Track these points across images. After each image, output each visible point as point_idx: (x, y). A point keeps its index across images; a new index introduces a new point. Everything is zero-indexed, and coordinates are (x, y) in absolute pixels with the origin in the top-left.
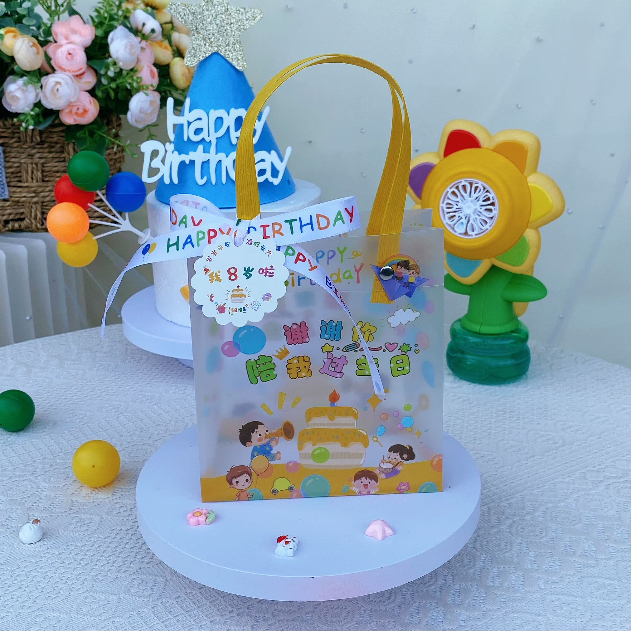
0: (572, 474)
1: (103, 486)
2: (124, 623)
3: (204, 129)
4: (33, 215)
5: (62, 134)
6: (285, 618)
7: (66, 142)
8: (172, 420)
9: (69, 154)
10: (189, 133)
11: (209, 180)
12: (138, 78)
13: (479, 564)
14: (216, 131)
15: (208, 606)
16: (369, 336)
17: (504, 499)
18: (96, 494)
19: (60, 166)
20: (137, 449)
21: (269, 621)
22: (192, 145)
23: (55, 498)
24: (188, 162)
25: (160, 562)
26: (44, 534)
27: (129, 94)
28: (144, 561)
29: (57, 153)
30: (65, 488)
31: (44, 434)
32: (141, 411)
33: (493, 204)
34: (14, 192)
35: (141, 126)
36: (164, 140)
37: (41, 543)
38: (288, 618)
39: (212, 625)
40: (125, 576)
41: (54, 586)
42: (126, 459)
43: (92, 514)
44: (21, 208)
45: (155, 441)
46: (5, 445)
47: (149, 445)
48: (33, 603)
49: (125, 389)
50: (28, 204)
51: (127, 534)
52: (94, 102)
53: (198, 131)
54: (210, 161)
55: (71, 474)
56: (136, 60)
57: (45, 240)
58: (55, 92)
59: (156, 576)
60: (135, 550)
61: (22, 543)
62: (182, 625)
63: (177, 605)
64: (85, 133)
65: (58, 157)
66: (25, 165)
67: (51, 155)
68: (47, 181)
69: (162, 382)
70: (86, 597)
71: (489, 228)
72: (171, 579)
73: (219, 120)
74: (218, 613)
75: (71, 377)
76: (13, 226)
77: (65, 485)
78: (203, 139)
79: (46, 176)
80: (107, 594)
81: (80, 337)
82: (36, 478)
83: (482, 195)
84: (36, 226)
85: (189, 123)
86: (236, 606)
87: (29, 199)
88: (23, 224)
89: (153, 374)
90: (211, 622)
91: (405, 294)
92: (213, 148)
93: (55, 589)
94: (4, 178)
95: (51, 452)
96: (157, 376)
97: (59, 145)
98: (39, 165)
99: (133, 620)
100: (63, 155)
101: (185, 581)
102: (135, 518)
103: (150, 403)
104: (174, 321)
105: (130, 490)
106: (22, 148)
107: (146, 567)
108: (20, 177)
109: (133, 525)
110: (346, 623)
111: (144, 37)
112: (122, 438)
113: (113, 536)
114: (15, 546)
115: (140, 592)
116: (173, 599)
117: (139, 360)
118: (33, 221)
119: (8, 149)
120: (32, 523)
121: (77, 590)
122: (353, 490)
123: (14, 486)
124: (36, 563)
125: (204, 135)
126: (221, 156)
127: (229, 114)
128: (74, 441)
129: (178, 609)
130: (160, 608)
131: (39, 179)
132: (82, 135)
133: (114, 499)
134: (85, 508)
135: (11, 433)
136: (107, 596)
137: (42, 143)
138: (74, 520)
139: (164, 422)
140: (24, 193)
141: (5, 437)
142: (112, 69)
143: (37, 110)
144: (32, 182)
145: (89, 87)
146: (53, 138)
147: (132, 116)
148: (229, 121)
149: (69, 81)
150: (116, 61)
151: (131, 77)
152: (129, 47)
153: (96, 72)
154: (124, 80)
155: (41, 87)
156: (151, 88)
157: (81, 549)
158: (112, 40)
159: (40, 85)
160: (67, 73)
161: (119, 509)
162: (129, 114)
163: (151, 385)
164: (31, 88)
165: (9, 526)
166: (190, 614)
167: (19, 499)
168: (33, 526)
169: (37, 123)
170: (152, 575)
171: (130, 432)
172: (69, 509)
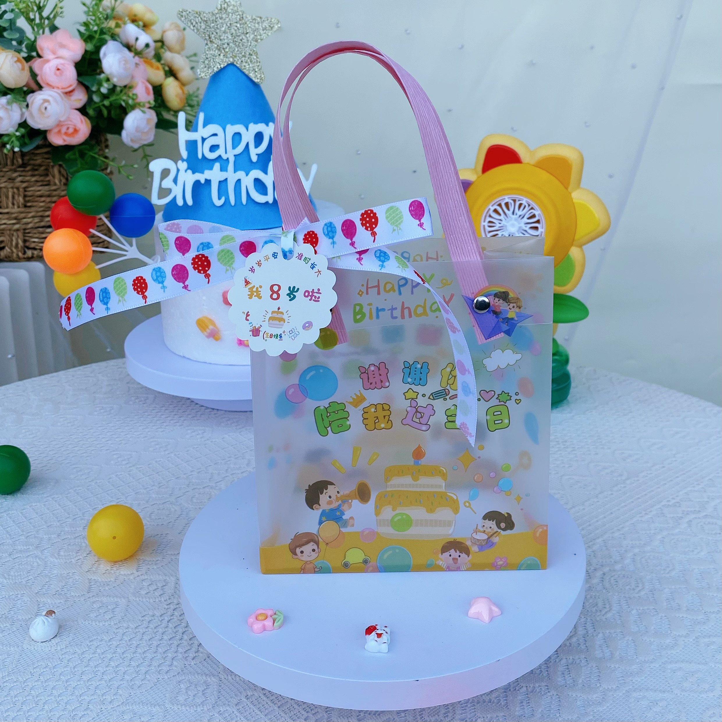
1: (125, 559)
3: (220, 146)
4: (14, 243)
5: (46, 156)
7: (51, 165)
8: (193, 471)
9: (54, 177)
10: (204, 150)
11: (227, 200)
12: (133, 94)
19: (44, 190)
20: (158, 510)
22: (208, 163)
23: (68, 577)
24: (203, 181)
25: (209, 656)
27: (124, 111)
28: (189, 656)
29: (41, 176)
30: (79, 564)
33: (538, 222)
37: (57, 640)
41: (80, 699)
42: (147, 523)
43: (117, 597)
44: (1, 236)
45: (178, 497)
47: (172, 503)
49: (134, 436)
50: (8, 232)
52: (85, 121)
53: (214, 148)
54: (228, 180)
55: (84, 545)
56: (131, 76)
57: (28, 270)
58: (43, 110)
60: (175, 642)
61: (33, 641)
64: (75, 154)
65: (42, 181)
66: (5, 190)
67: (34, 179)
68: (30, 207)
73: (237, 136)
75: (69, 425)
78: (220, 157)
79: (29, 201)
81: (73, 376)
84: (18, 255)
85: (204, 140)
87: (9, 227)
88: (3, 253)
92: (231, 167)
96: (169, 418)
97: (43, 168)
98: (21, 190)
100: (48, 179)
102: (169, 599)
106: (1, 171)
107: (192, 663)
111: (137, 53)
112: (138, 496)
115: (190, 699)
117: (145, 400)
118: (14, 250)
120: (45, 615)
124: (54, 668)
125: (220, 152)
126: (240, 174)
127: (247, 129)
131: (21, 205)
132: (72, 157)
133: (140, 575)
137: (24, 165)
139: (184, 474)
140: (4, 219)
142: (105, 85)
143: (22, 130)
144: (13, 208)
145: (80, 105)
146: (36, 160)
147: (127, 135)
148: (248, 137)
149: (58, 98)
150: (109, 77)
151: (125, 94)
152: (123, 62)
153: (87, 88)
154: (118, 97)
155: (27, 106)
156: (148, 105)
157: (109, 644)
158: (105, 55)
159: (26, 103)
160: (55, 90)
161: (148, 588)
162: (124, 133)
163: (163, 430)
164: (15, 106)
165: (15, 619)
167: (24, 582)
168: (47, 619)
169: (23, 144)
170: (202, 674)
171: (146, 488)
172: (87, 591)
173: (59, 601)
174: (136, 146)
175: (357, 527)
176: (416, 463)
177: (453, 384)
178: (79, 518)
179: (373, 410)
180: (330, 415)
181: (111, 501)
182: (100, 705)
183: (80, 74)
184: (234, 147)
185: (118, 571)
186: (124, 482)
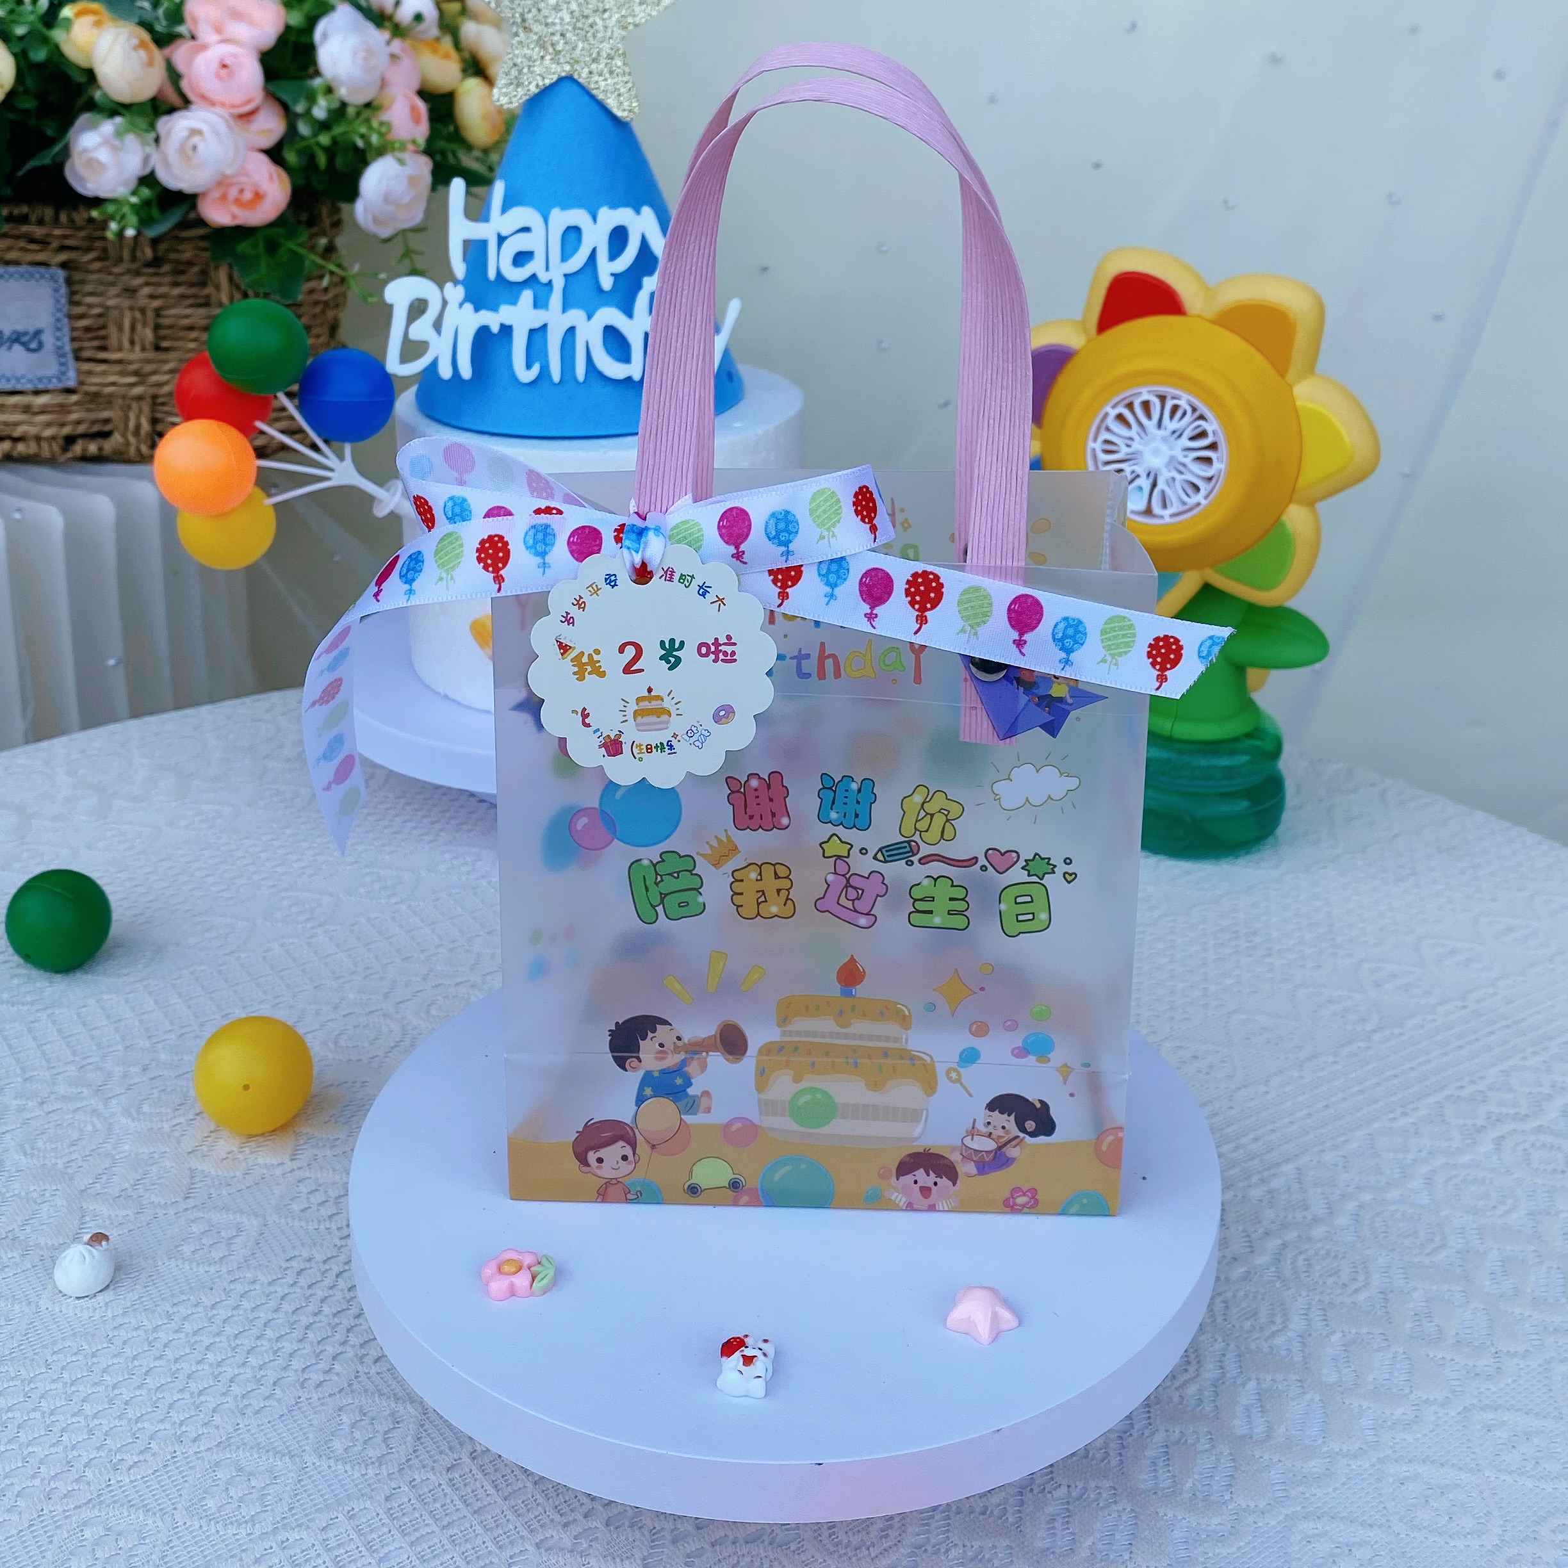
2: (314, 1545)
3: (535, 254)
4: (132, 424)
5: (204, 245)
7: (212, 265)
8: (442, 945)
9: (218, 288)
10: (500, 263)
11: (545, 372)
12: (381, 124)
15: (530, 1496)
18: (252, 1152)
19: (198, 316)
20: (355, 1027)
21: (688, 1543)
22: (508, 290)
23: (150, 1162)
24: (495, 329)
26: (117, 1270)
27: (361, 159)
28: (368, 1354)
29: (191, 285)
30: (177, 1134)
31: (132, 980)
32: (368, 920)
34: (90, 373)
36: (442, 276)
37: (108, 1296)
38: (738, 1535)
39: (540, 1553)
40: (319, 1399)
41: (134, 1429)
43: (242, 1212)
44: (105, 409)
45: (401, 1002)
46: (35, 1008)
47: (386, 1014)
48: (77, 1481)
50: (120, 401)
51: (327, 1270)
52: (279, 176)
53: (522, 258)
54: (549, 327)
55: (192, 1093)
56: (379, 83)
58: (190, 151)
59: (397, 1399)
61: (60, 1295)
62: (463, 1553)
63: (448, 1490)
64: (255, 246)
65: (194, 296)
66: (114, 313)
67: (176, 291)
68: (167, 349)
69: (420, 841)
70: (217, 1464)
71: (1204, 502)
73: (573, 234)
74: (557, 1517)
75: (203, 825)
76: (84, 450)
77: (178, 1125)
78: (534, 276)
79: (165, 338)
80: (271, 1453)
82: (105, 1105)
83: (1188, 424)
84: (138, 450)
85: (501, 240)
87: (123, 390)
88: (109, 445)
89: (398, 820)
90: (538, 1546)
92: (556, 299)
93: (137, 1438)
94: (66, 339)
95: (147, 1030)
97: (195, 269)
99: (336, 1536)
100: (205, 292)
102: (347, 1225)
103: (389, 897)
104: (451, 695)
105: (337, 1143)
106: (110, 273)
107: (373, 1371)
108: (104, 338)
109: (341, 1247)
110: (886, 1550)
111: (398, 31)
113: (290, 1276)
114: (43, 1304)
115: (356, 1449)
116: (440, 1472)
118: (132, 439)
119: (78, 276)
120: (88, 1244)
121: (195, 1440)
123: (51, 1125)
124: (94, 1355)
125: (535, 266)
126: (576, 316)
127: (595, 221)
129: (452, 1501)
130: (406, 1500)
131: (148, 346)
132: (250, 251)
133: (295, 1168)
134: (224, 1192)
135: (54, 975)
136: (271, 1460)
137: (156, 262)
138: (195, 1229)
139: (422, 952)
140: (112, 374)
141: (38, 985)
142: (323, 101)
143: (146, 192)
144: (132, 351)
145: (269, 141)
146: (183, 252)
147: (365, 209)
148: (596, 235)
149: (222, 127)
150: (334, 85)
151: (366, 121)
152: (362, 54)
153: (286, 108)
154: (350, 127)
155: (157, 140)
156: (413, 146)
157: (210, 1314)
158: (324, 36)
159: (153, 135)
160: (218, 110)
161: (308, 1198)
162: (359, 206)
163: (393, 848)
164: (131, 140)
165: (31, 1244)
166: (483, 1518)
167: (60, 1166)
168: (90, 1251)
169: (145, 221)
170: (388, 1398)
171: (339, 978)
172: (183, 1195)
173: (124, 1213)
174: (385, 233)
175: (718, 1114)
176: (847, 993)
177: (927, 831)
178: (192, 1035)
179: (753, 875)
180: (662, 880)
181: (262, 1001)
182: (173, 1445)
183: (270, 75)
184: (564, 258)
185: (253, 1157)
186: (294, 960)
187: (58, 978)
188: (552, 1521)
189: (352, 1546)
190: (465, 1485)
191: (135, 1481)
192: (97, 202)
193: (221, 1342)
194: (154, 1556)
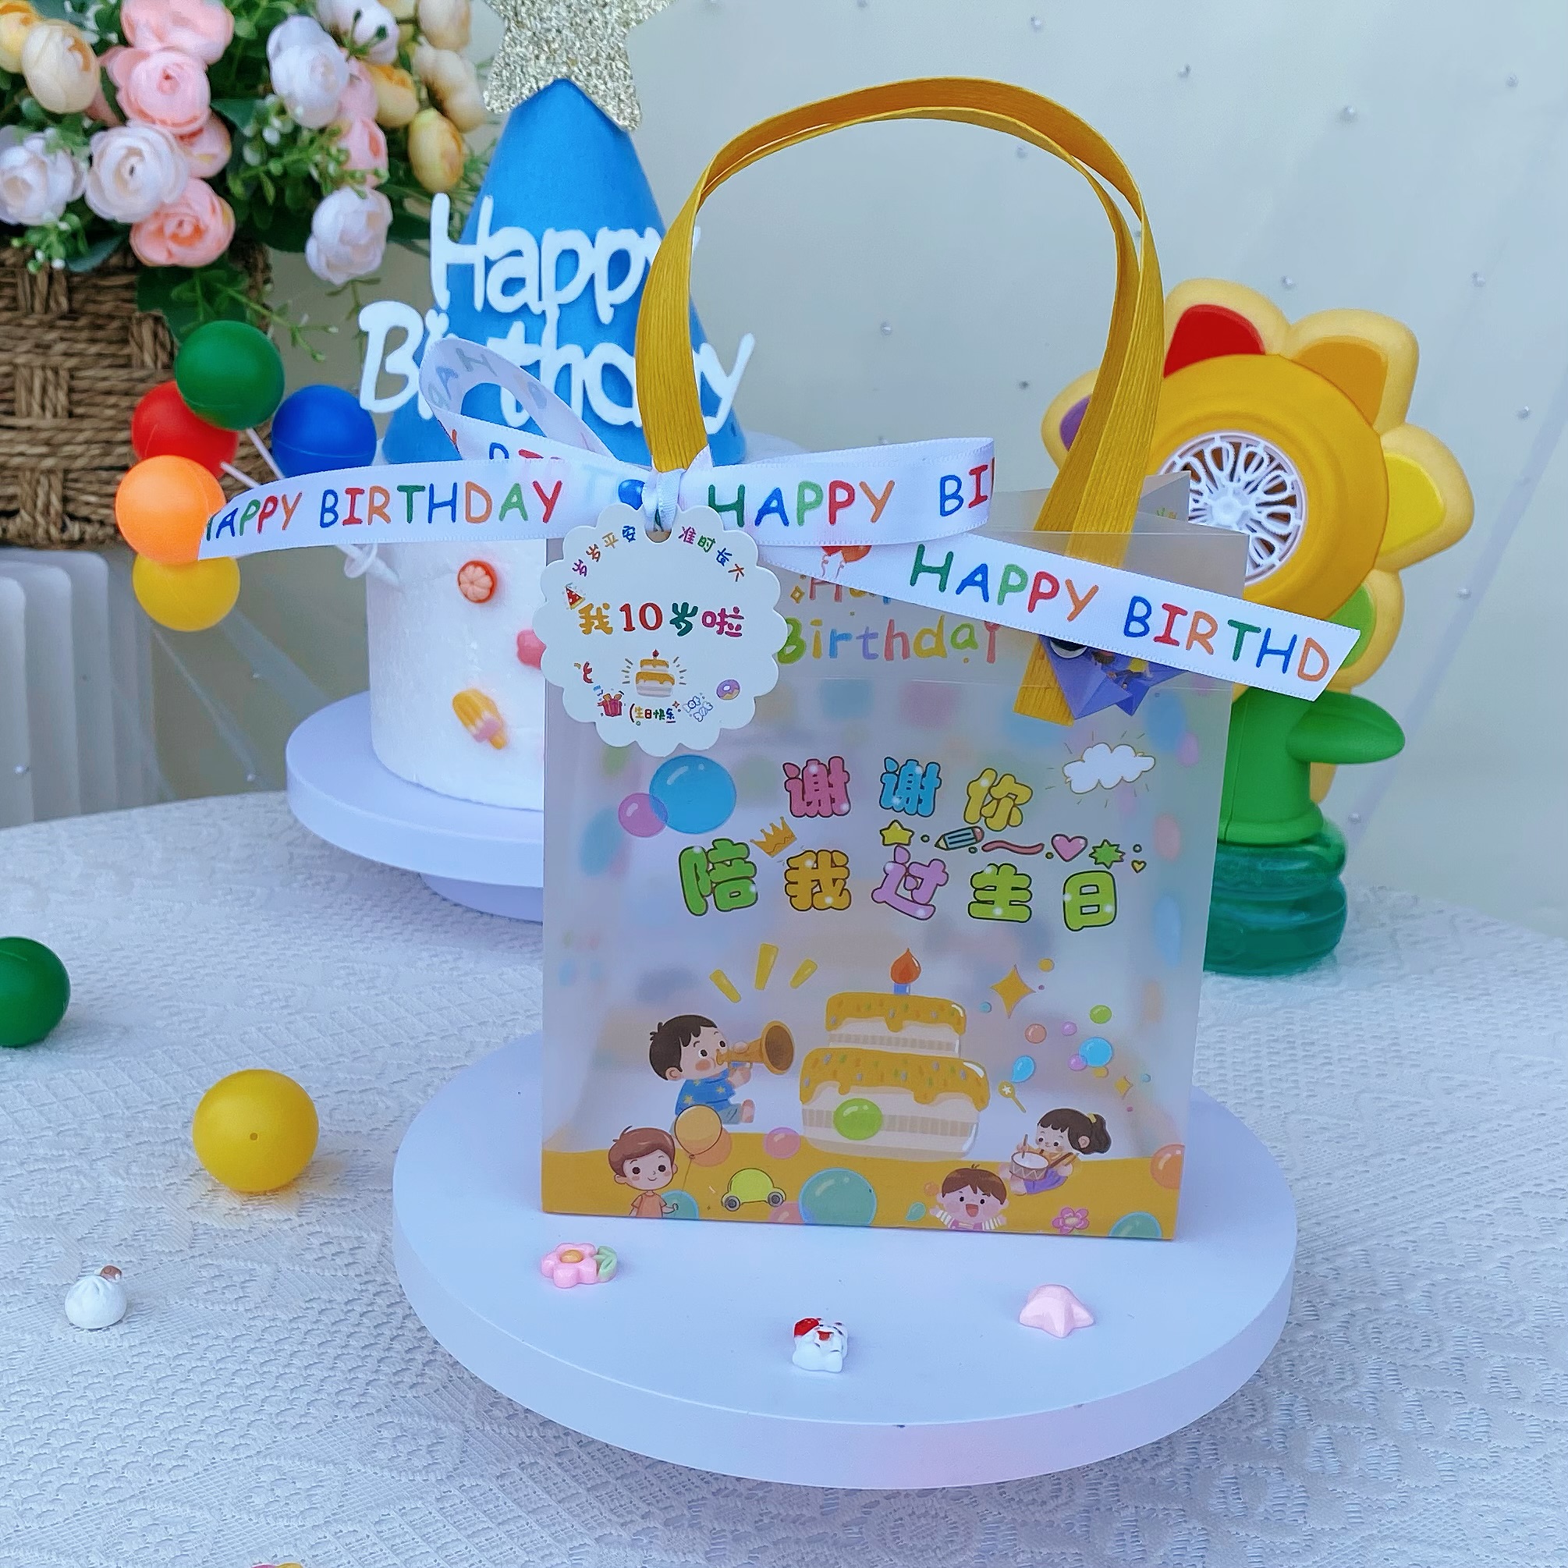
0: (1487, 1200)
1: (271, 1191)
2: (368, 1536)
3: (527, 282)
4: (40, 502)
5: (126, 295)
6: (791, 1535)
7: (135, 316)
8: (432, 1033)
9: (140, 347)
10: (488, 290)
12: (340, 151)
13: (1278, 1417)
14: (559, 285)
15: (584, 1500)
16: (1010, 813)
17: (1319, 1257)
18: (255, 1210)
19: (117, 378)
20: (349, 1103)
21: (750, 1541)
22: (497, 322)
23: (146, 1216)
26: (130, 1306)
27: (316, 191)
28: (402, 1382)
29: (111, 342)
30: (172, 1192)
31: (100, 1056)
32: (349, 1008)
33: (1291, 501)
35: (339, 279)
36: (423, 303)
37: (123, 1328)
38: (799, 1537)
39: (600, 1546)
40: (357, 1417)
41: (169, 1439)
43: (252, 1260)
44: (10, 484)
45: (395, 1082)
47: (380, 1093)
48: (118, 1479)
49: (300, 953)
50: (28, 474)
52: (223, 209)
53: (512, 285)
55: (183, 1157)
56: (336, 106)
57: (69, 571)
58: (126, 174)
59: (437, 1419)
60: (376, 1354)
61: (71, 1327)
62: (522, 1545)
63: (501, 1495)
64: (193, 289)
65: (113, 355)
66: (25, 372)
67: (94, 349)
68: (82, 416)
69: (394, 940)
70: (258, 1469)
71: (1278, 564)
72: (478, 1428)
73: (569, 258)
74: (614, 1518)
75: (154, 919)
77: (171, 1184)
78: (525, 307)
79: (79, 403)
80: (313, 1461)
82: (91, 1166)
83: (1263, 476)
84: (47, 532)
85: (489, 264)
86: (658, 1502)
87: (31, 462)
88: (14, 525)
89: (368, 920)
90: (597, 1541)
91: (1118, 704)
92: (550, 333)
93: (173, 1446)
95: (125, 1101)
97: (115, 324)
98: (63, 374)
99: (389, 1529)
100: (126, 351)
101: (515, 1435)
102: (366, 1273)
103: (369, 988)
104: (426, 784)
105: (344, 1203)
106: (19, 325)
108: (12, 401)
109: (362, 1291)
110: (952, 1553)
111: (355, 51)
113: (312, 1315)
114: (55, 1335)
115: (400, 1459)
116: (490, 1479)
117: (328, 882)
118: (40, 520)
120: (100, 1276)
121: (233, 1449)
122: (938, 1216)
123: (36, 1183)
124: (116, 1377)
125: (526, 295)
126: (571, 352)
127: (593, 243)
128: (180, 1075)
130: (458, 1501)
131: (59, 410)
132: (187, 296)
133: (304, 1223)
134: (231, 1243)
135: (13, 1050)
136: (315, 1467)
137: (72, 314)
138: (204, 1274)
139: (412, 1039)
142: (276, 122)
143: (75, 219)
144: (43, 417)
145: (212, 169)
146: (101, 303)
147: (319, 251)
148: (594, 261)
149: (164, 148)
150: (287, 104)
151: (322, 148)
152: (321, 69)
153: (231, 128)
154: (303, 155)
155: (90, 159)
156: (372, 181)
158: (279, 48)
159: (87, 154)
160: (158, 127)
161: (321, 1249)
162: (312, 246)
163: (365, 945)
164: (62, 160)
165: (33, 1283)
166: (539, 1518)
167: (52, 1216)
168: (103, 1283)
169: (72, 256)
170: (428, 1417)
171: (325, 1059)
172: (187, 1244)
183: (216, 94)
185: (257, 1213)
186: (274, 1043)
187: (19, 1054)
188: (610, 1520)
189: (407, 1537)
190: (516, 1491)
191: (177, 1481)
192: (20, 230)
193: (247, 1369)
194: (206, 1542)
